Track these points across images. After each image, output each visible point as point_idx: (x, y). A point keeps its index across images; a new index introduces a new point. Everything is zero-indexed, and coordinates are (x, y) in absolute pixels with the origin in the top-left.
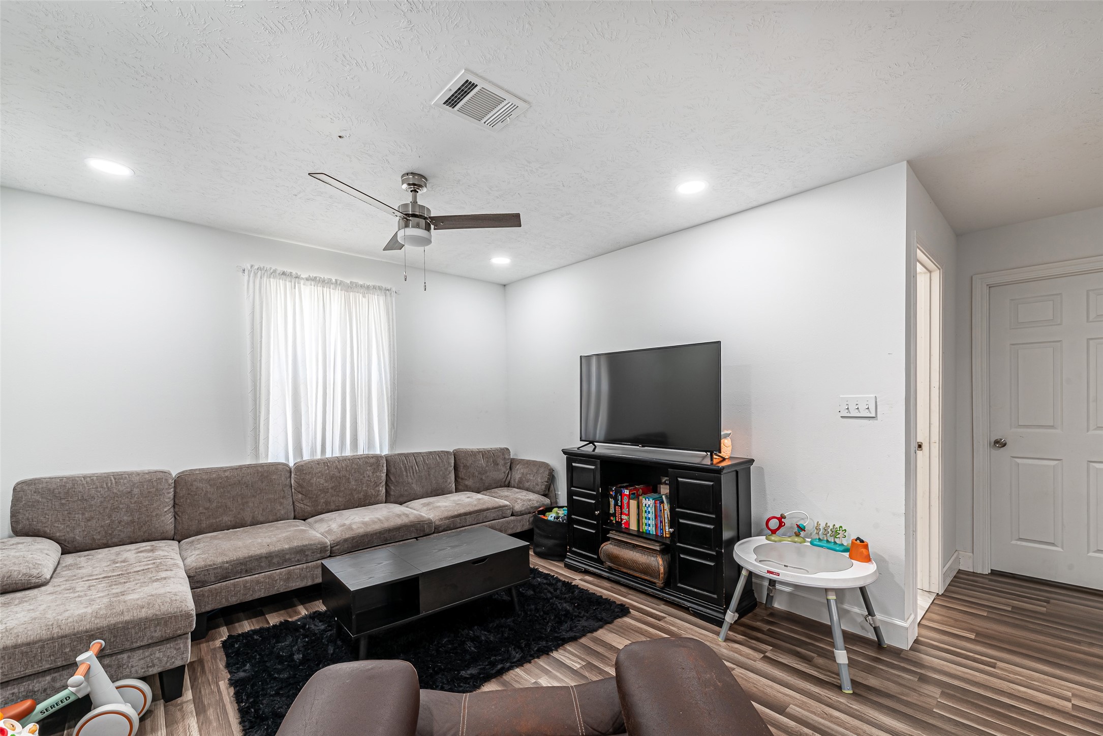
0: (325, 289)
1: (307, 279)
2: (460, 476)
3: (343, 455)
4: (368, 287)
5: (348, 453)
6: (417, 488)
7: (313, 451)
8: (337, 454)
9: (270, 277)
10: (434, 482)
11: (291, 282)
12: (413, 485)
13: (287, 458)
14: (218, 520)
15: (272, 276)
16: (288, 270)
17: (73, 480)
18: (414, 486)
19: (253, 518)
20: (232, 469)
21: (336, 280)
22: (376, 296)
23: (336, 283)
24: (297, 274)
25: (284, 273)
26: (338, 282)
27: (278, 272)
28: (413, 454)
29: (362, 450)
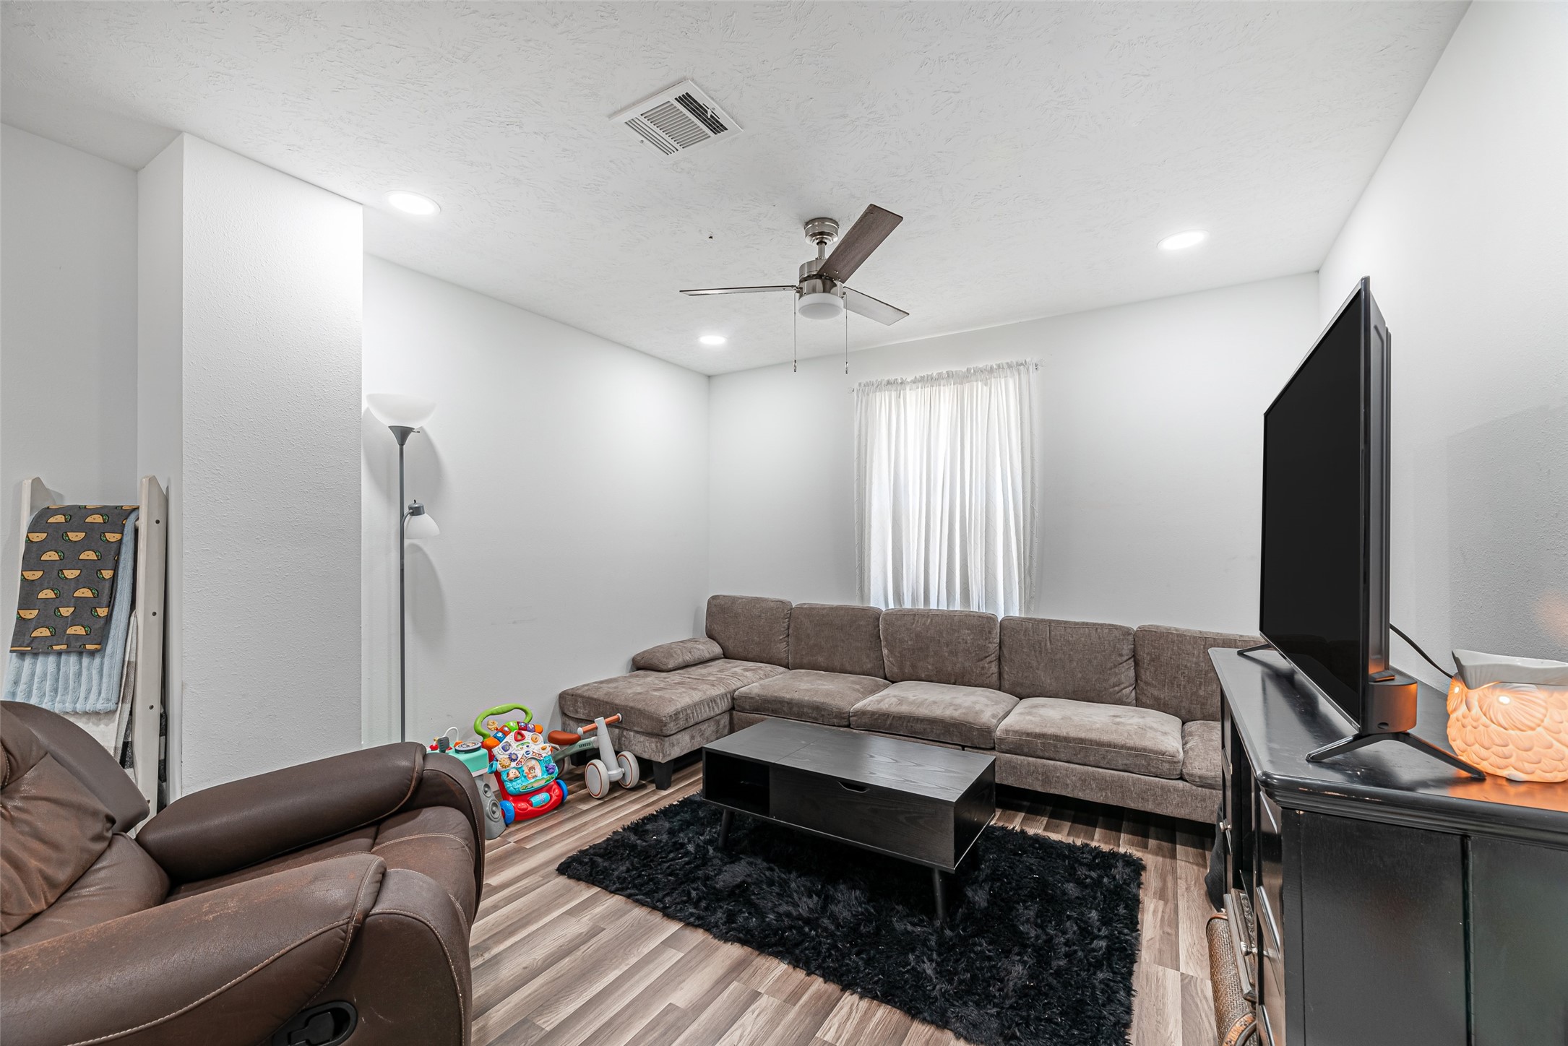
0: (934, 388)
1: (914, 382)
2: (1143, 677)
3: (951, 609)
4: (991, 370)
5: (957, 606)
6: (1047, 680)
7: (914, 600)
8: (943, 607)
9: (876, 392)
10: (1080, 675)
11: (896, 390)
12: (1039, 672)
13: (887, 603)
14: (814, 658)
15: (878, 390)
16: (892, 378)
17: (734, 600)
18: (1041, 673)
19: (842, 665)
20: (832, 609)
21: (948, 373)
22: (1003, 380)
23: (948, 376)
24: (902, 379)
25: (889, 383)
26: (951, 374)
27: (883, 383)
28: (1050, 622)
29: (977, 605)
